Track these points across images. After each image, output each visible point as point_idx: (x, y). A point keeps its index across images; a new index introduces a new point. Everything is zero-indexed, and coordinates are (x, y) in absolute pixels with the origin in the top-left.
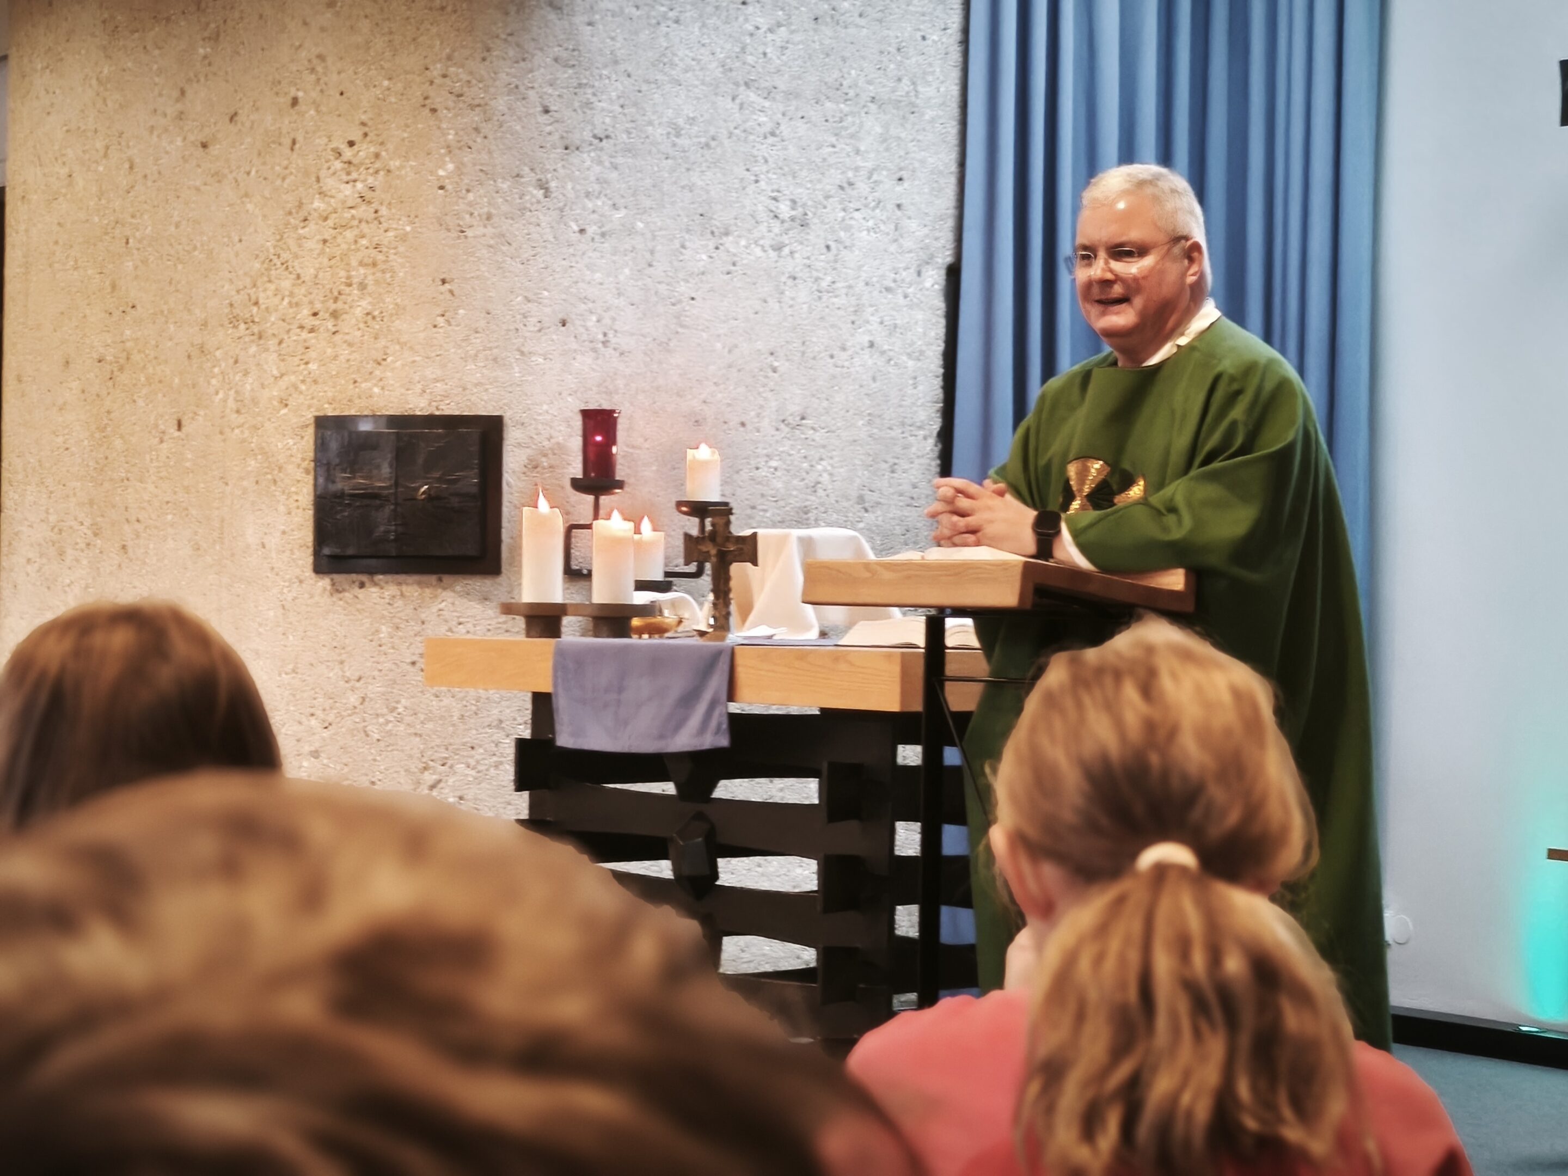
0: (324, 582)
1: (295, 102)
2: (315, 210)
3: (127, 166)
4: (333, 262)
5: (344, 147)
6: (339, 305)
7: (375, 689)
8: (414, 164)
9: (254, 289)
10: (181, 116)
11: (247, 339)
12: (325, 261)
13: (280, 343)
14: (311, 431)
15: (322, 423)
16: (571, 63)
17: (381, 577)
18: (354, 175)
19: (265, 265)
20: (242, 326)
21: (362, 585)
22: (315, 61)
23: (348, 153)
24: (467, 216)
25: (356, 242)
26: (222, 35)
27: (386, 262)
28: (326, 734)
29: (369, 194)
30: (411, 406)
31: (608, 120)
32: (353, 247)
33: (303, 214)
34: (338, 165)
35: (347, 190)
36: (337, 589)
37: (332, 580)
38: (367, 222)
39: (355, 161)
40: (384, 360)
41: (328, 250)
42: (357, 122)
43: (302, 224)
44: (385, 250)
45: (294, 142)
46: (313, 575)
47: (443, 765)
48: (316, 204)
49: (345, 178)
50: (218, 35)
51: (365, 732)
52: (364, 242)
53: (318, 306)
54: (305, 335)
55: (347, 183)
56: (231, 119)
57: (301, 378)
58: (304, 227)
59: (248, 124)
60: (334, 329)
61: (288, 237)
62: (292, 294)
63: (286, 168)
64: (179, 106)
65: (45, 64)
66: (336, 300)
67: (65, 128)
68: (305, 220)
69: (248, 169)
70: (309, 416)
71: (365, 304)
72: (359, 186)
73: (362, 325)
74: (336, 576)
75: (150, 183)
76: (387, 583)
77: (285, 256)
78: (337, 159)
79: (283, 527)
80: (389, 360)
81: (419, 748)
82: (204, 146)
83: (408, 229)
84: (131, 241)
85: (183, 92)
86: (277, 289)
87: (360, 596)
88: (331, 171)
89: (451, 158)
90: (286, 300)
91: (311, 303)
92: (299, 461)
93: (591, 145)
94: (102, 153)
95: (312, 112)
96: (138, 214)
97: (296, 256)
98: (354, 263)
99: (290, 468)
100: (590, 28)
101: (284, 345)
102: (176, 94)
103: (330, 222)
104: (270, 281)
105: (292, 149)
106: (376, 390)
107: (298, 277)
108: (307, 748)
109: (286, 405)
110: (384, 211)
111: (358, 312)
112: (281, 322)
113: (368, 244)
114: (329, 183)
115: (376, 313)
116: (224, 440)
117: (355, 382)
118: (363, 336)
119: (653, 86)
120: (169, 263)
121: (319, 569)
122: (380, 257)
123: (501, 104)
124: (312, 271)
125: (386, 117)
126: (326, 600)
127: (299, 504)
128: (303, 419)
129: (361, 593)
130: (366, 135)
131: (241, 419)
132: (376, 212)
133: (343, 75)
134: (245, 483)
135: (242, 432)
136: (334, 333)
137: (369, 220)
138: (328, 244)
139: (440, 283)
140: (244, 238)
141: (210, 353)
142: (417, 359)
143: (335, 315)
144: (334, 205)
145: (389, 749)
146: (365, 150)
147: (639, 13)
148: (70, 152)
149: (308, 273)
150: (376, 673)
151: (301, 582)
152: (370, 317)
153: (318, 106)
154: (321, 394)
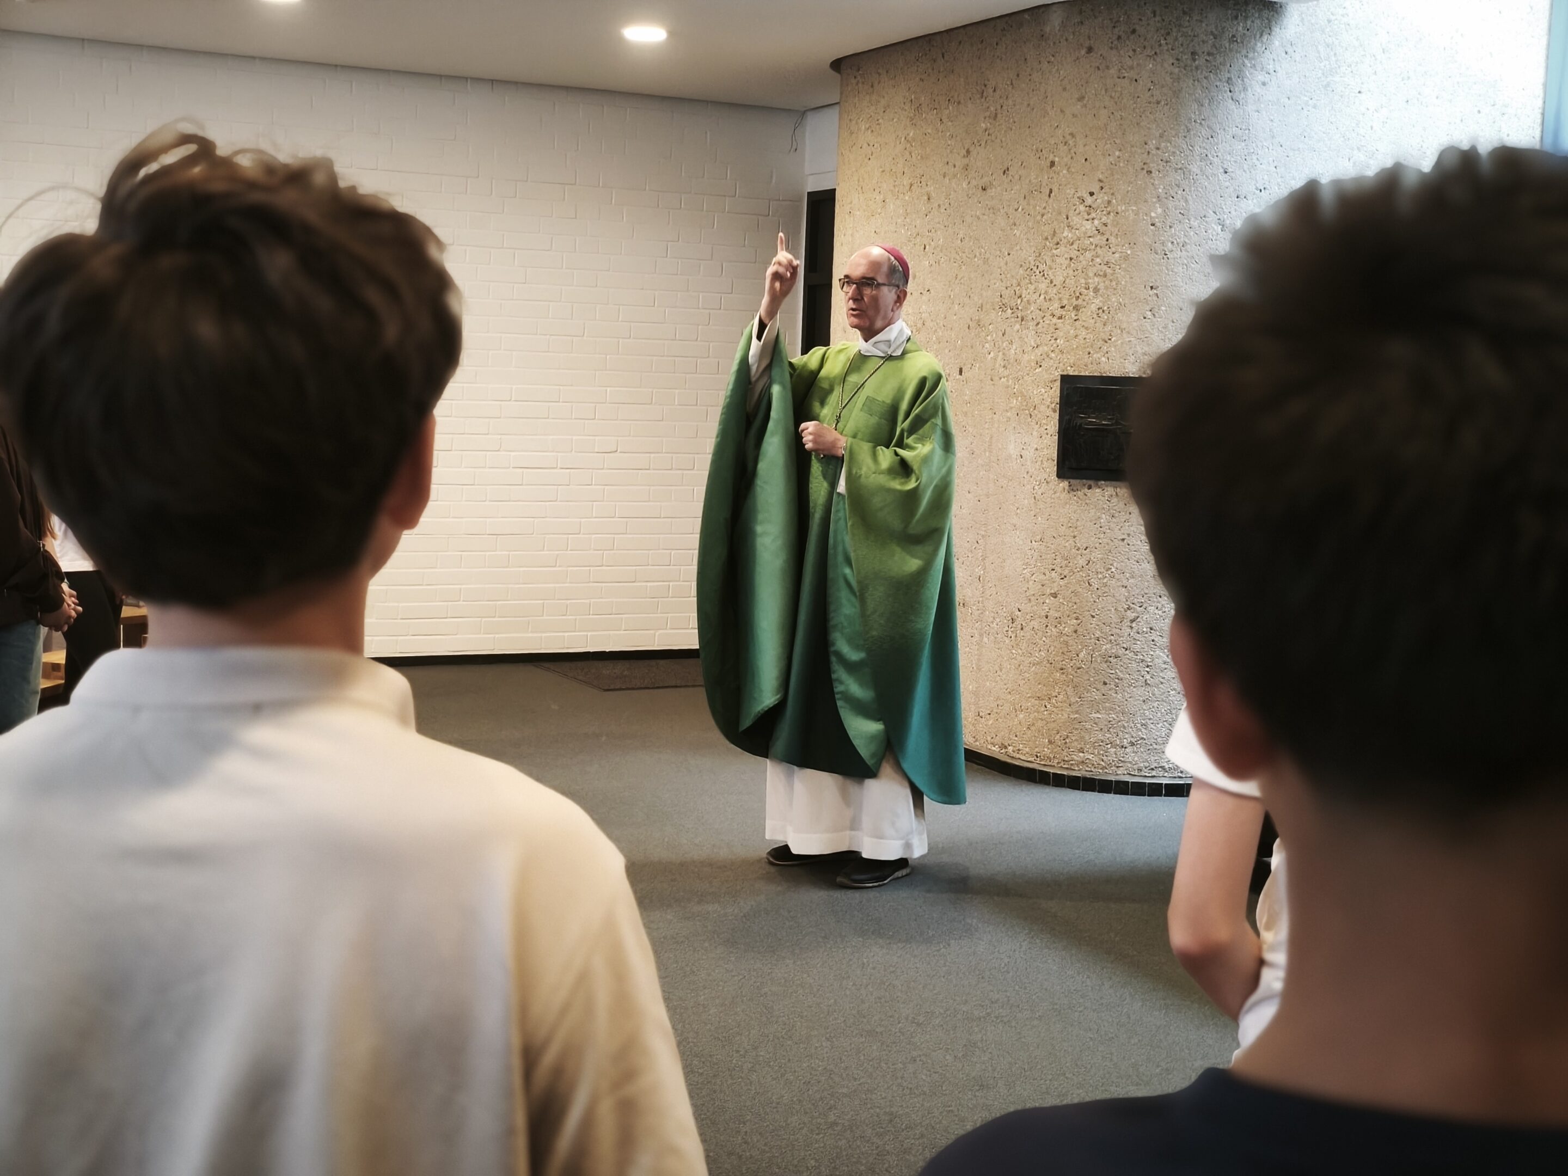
0: (1065, 484)
1: (1052, 164)
2: (1064, 238)
3: (926, 198)
4: (1076, 273)
5: (1086, 196)
6: (1080, 302)
7: (1097, 555)
8: (1134, 208)
9: (1019, 288)
10: (966, 168)
11: (1013, 320)
12: (1071, 272)
13: (1038, 324)
14: (1058, 383)
15: (1065, 379)
16: (1244, 138)
17: (1103, 482)
18: (1093, 215)
19: (1027, 273)
20: (1009, 311)
21: (1090, 487)
22: (1068, 137)
23: (1089, 200)
24: (1170, 244)
25: (1092, 260)
26: (999, 116)
27: (1112, 275)
28: (1062, 583)
29: (1102, 229)
30: (1127, 371)
31: (1266, 177)
32: (1091, 263)
33: (1056, 240)
34: (1082, 208)
35: (1088, 225)
36: (1072, 489)
37: (1069, 483)
38: (1101, 247)
39: (1093, 206)
40: (1110, 339)
41: (1072, 265)
42: (1097, 179)
43: (1055, 247)
44: (1112, 266)
45: (1051, 191)
46: (1057, 479)
47: (1140, 607)
48: (1065, 234)
49: (1086, 217)
50: (996, 115)
51: (1089, 583)
52: (1098, 260)
53: (1065, 302)
54: (1055, 320)
55: (1088, 220)
56: (1004, 172)
57: (1052, 349)
58: (1057, 249)
59: (1017, 177)
60: (1076, 318)
61: (1044, 255)
62: (1046, 293)
63: (1045, 208)
64: (966, 161)
65: (867, 126)
66: (1078, 298)
67: (881, 170)
68: (1058, 244)
69: (1016, 207)
70: (1057, 375)
71: (1098, 302)
72: (1096, 222)
73: (1095, 316)
74: (1072, 481)
75: (942, 210)
76: (1107, 486)
77: (1041, 267)
78: (1082, 203)
79: (1036, 446)
80: (1113, 340)
81: (1124, 595)
82: (984, 189)
83: (1129, 252)
84: (927, 247)
85: (968, 152)
86: (1035, 289)
87: (1089, 494)
88: (1077, 211)
89: (1160, 205)
90: (1042, 297)
91: (1060, 299)
92: (1048, 403)
93: (1254, 194)
94: (908, 188)
95: (1065, 172)
96: (933, 231)
97: (1051, 268)
98: (1091, 275)
99: (1043, 408)
100: (1257, 113)
101: (1039, 326)
102: (964, 152)
103: (1075, 246)
104: (1031, 283)
105: (1050, 196)
106: (1103, 359)
107: (1051, 282)
108: (1048, 591)
109: (1040, 366)
110: (1112, 240)
111: (1093, 307)
112: (1037, 311)
113: (1101, 262)
114: (1075, 220)
115: (1105, 308)
116: (993, 385)
117: (1089, 353)
118: (1095, 323)
119: (1296, 152)
120: (955, 264)
121: (1061, 475)
122: (1109, 271)
123: (1195, 169)
124: (1062, 278)
125: (1116, 177)
126: (1065, 495)
127: (1048, 431)
128: (1052, 376)
129: (1089, 492)
130: (1102, 188)
131: (1006, 373)
132: (1107, 240)
133: (1087, 148)
134: (1009, 414)
135: (1008, 381)
136: (1075, 320)
137: (1102, 245)
138: (1073, 261)
139: (1150, 289)
140: (1012, 253)
141: (984, 326)
142: (1132, 339)
143: (1076, 308)
144: (1078, 235)
145: (1105, 595)
146: (1101, 198)
147: (1289, 102)
148: (885, 186)
149: (1058, 280)
150: (1097, 545)
151: (1047, 482)
152: (1101, 311)
153: (1069, 168)
154: (1065, 360)
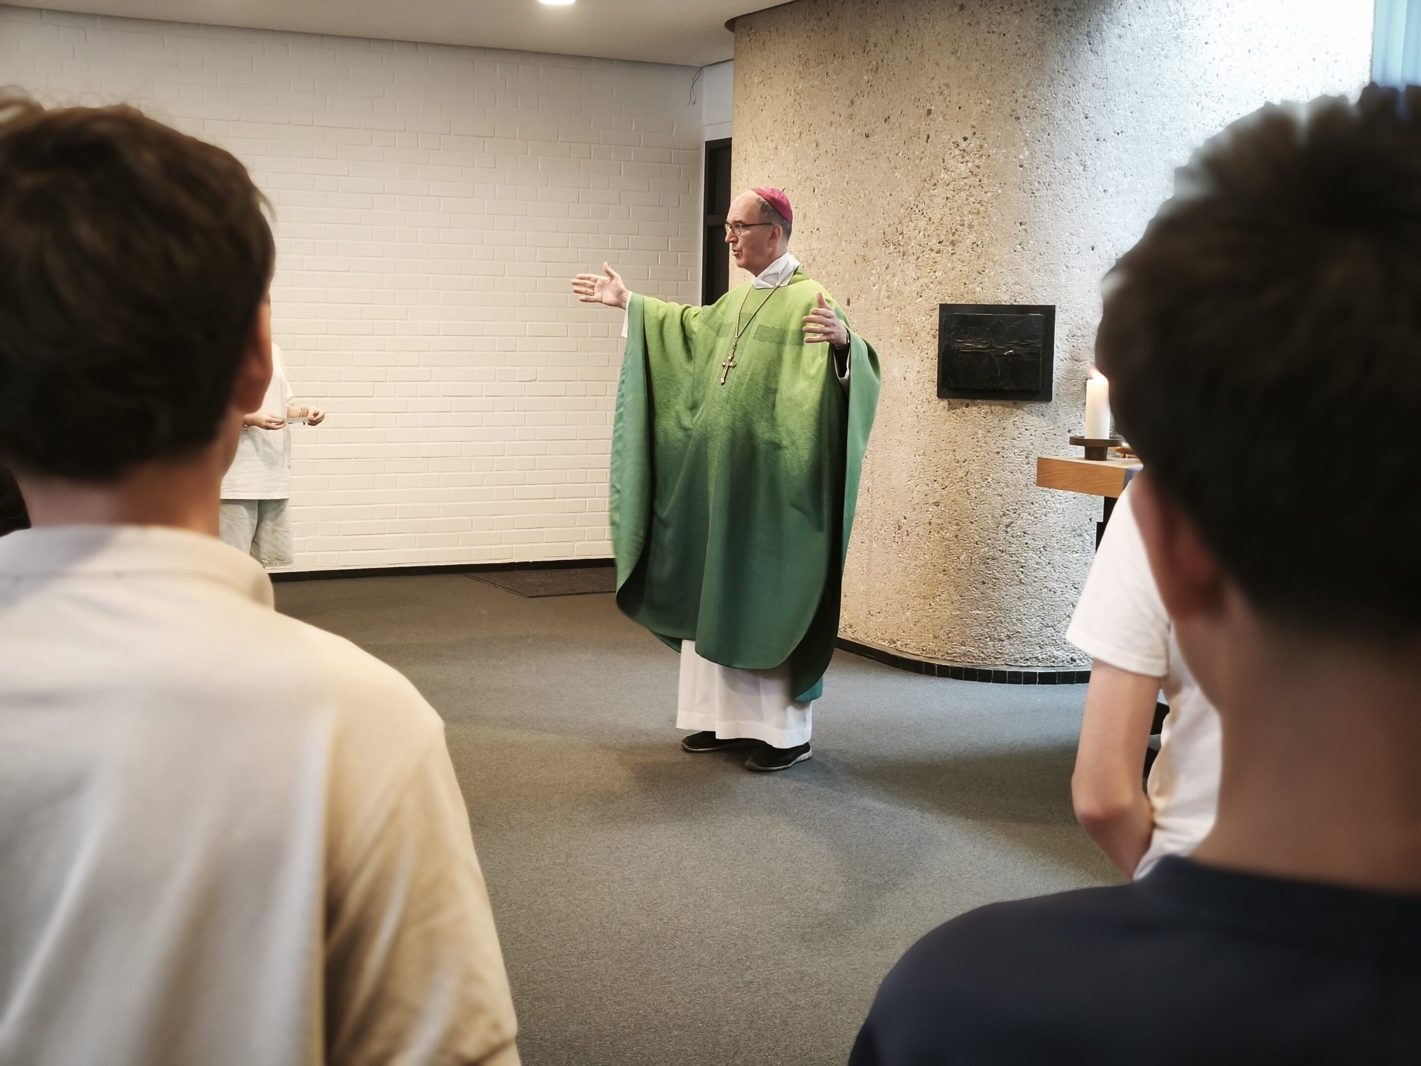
0: (944, 403)
1: (929, 112)
2: (941, 179)
3: (815, 145)
4: (952, 211)
5: (961, 141)
6: (956, 237)
7: (975, 466)
8: (1004, 151)
9: (900, 225)
10: (851, 116)
11: (895, 254)
12: (947, 210)
13: (918, 258)
14: (937, 312)
15: (944, 308)
16: (1103, 86)
17: (979, 401)
18: (967, 158)
19: (908, 211)
20: (892, 247)
21: (967, 406)
22: (943, 88)
23: (963, 145)
24: (1037, 183)
25: (967, 199)
26: (880, 69)
27: (985, 212)
28: (944, 492)
29: (976, 171)
30: (999, 299)
31: (1123, 122)
32: (965, 202)
33: (933, 182)
34: (957, 152)
35: (962, 167)
36: (951, 407)
37: (949, 402)
38: (974, 187)
39: (968, 150)
40: (984, 271)
41: (949, 204)
42: (970, 126)
43: (933, 188)
44: (985, 204)
45: (928, 137)
46: (937, 398)
47: (1015, 513)
48: (942, 176)
49: (961, 160)
50: (877, 68)
51: (968, 492)
52: (972, 199)
53: (942, 238)
54: (933, 254)
55: (962, 163)
56: (885, 121)
57: (931, 280)
58: (934, 190)
59: (897, 125)
60: (953, 252)
61: (923, 195)
62: (925, 230)
63: (923, 152)
64: (850, 110)
65: (760, 80)
66: (954, 234)
67: (773, 120)
68: (935, 185)
69: (897, 152)
70: (936, 304)
71: (972, 237)
72: (970, 165)
73: (970, 250)
74: (951, 400)
75: (830, 156)
76: (982, 405)
77: (921, 206)
78: (956, 148)
79: (918, 369)
80: (986, 271)
81: (1000, 503)
82: (867, 136)
83: (1000, 191)
84: (816, 190)
85: (852, 102)
86: (915, 226)
87: (966, 412)
88: (952, 155)
89: (1027, 148)
90: (922, 233)
91: (938, 235)
92: (928, 330)
93: (1112, 137)
94: (797, 136)
95: (941, 119)
96: (821, 175)
97: (929, 207)
98: (966, 212)
99: (923, 334)
100: (1114, 63)
101: (920, 260)
102: (848, 102)
103: (951, 187)
104: (911, 221)
105: (927, 142)
106: (978, 289)
107: (930, 220)
108: (931, 501)
109: (921, 296)
110: (985, 180)
111: (968, 242)
112: (918, 246)
113: (974, 201)
114: (951, 163)
115: (979, 243)
116: (879, 314)
117: (965, 284)
118: (970, 256)
119: (1150, 98)
120: (842, 205)
121: (941, 395)
122: (982, 209)
123: (1058, 114)
124: (939, 216)
125: (987, 123)
126: (945, 413)
127: (929, 355)
128: (932, 305)
129: (967, 410)
130: (975, 133)
131: (890, 302)
132: (980, 181)
133: (961, 96)
134: (893, 341)
135: (891, 310)
136: (952, 254)
137: (976, 185)
138: (949, 200)
139: (1019, 225)
140: (893, 194)
141: (869, 261)
142: (1004, 271)
143: (953, 243)
144: (954, 176)
145: (982, 503)
146: (974, 143)
147: (1143, 53)
148: (777, 135)
149: (936, 218)
150: (975, 458)
151: (929, 402)
152: (975, 245)
153: (945, 115)
154: (943, 291)
